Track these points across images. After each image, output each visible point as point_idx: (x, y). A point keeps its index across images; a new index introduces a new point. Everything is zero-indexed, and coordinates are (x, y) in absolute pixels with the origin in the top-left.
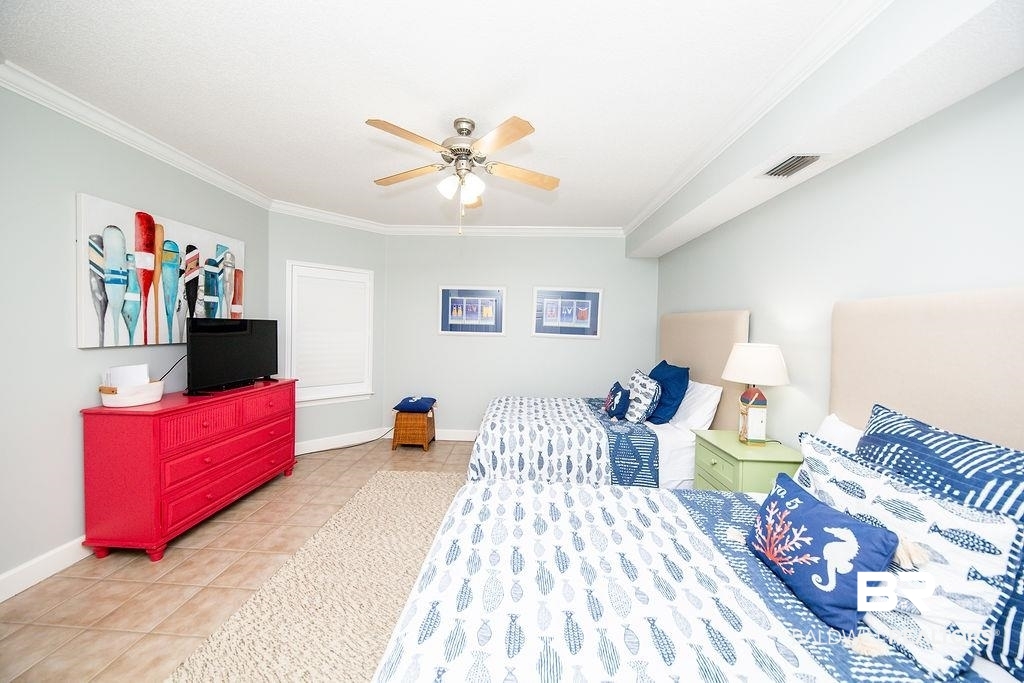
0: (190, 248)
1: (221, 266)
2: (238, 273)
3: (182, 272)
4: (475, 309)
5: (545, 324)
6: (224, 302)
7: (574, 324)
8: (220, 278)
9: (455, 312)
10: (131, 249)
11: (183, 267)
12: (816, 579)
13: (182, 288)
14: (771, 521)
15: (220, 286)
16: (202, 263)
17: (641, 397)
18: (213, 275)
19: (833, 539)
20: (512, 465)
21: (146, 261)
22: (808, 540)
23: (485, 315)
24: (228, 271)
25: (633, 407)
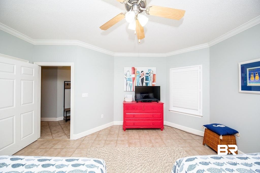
0: (142, 72)
1: (149, 74)
2: (154, 75)
3: (140, 77)
6: (150, 82)
8: (149, 77)
9: (253, 78)
10: (131, 74)
11: (140, 76)
13: (140, 80)
15: (149, 79)
16: (145, 74)
18: (147, 76)
21: (133, 76)
24: (151, 75)
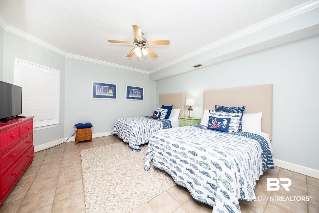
4: (106, 90)
5: (129, 96)
7: (137, 96)
9: (98, 91)
12: (223, 127)
14: (213, 122)
17: (163, 113)
19: (224, 121)
20: (143, 133)
22: (220, 122)
23: (110, 93)
25: (162, 116)
